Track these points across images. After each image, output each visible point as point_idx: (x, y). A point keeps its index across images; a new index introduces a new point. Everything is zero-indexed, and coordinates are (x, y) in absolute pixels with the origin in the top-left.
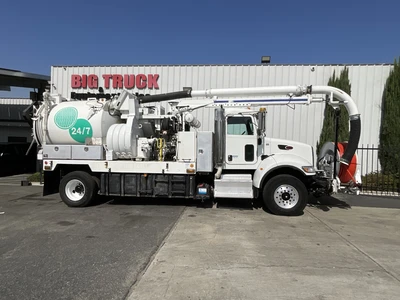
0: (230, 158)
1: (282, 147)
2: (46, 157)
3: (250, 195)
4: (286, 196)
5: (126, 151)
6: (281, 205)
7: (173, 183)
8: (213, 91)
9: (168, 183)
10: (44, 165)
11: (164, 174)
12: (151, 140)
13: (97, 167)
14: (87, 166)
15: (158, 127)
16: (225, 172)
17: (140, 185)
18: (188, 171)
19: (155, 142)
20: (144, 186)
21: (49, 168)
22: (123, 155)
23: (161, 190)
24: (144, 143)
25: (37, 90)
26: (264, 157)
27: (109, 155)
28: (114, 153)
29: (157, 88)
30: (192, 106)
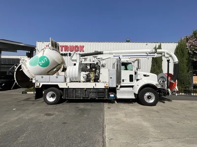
0: (123, 81)
1: (145, 76)
2: (37, 81)
3: (133, 97)
4: (149, 97)
5: (76, 78)
6: (147, 101)
7: (98, 92)
8: (113, 52)
9: (95, 92)
10: (36, 85)
11: (94, 88)
12: (87, 73)
13: (62, 85)
14: (57, 85)
15: (89, 67)
16: (121, 87)
17: (83, 94)
18: (105, 87)
19: (88, 74)
20: (84, 94)
21: (38, 86)
22: (75, 80)
23: (92, 96)
24: (84, 74)
25: (29, 52)
26: (137, 80)
27: (68, 80)
28: (70, 79)
29: (83, 51)
30: (103, 58)
